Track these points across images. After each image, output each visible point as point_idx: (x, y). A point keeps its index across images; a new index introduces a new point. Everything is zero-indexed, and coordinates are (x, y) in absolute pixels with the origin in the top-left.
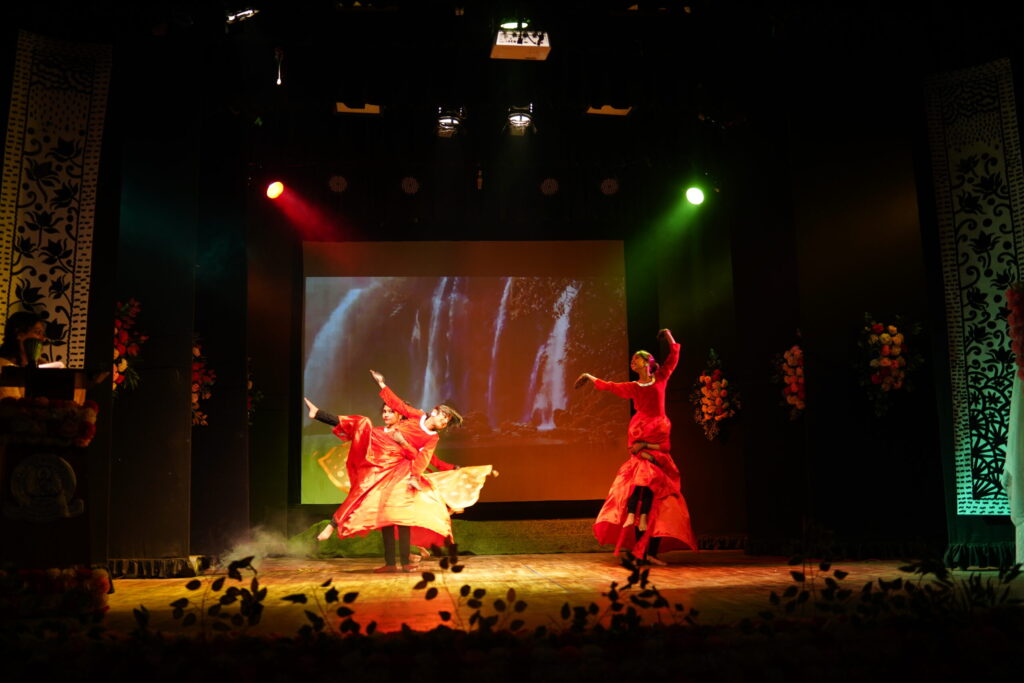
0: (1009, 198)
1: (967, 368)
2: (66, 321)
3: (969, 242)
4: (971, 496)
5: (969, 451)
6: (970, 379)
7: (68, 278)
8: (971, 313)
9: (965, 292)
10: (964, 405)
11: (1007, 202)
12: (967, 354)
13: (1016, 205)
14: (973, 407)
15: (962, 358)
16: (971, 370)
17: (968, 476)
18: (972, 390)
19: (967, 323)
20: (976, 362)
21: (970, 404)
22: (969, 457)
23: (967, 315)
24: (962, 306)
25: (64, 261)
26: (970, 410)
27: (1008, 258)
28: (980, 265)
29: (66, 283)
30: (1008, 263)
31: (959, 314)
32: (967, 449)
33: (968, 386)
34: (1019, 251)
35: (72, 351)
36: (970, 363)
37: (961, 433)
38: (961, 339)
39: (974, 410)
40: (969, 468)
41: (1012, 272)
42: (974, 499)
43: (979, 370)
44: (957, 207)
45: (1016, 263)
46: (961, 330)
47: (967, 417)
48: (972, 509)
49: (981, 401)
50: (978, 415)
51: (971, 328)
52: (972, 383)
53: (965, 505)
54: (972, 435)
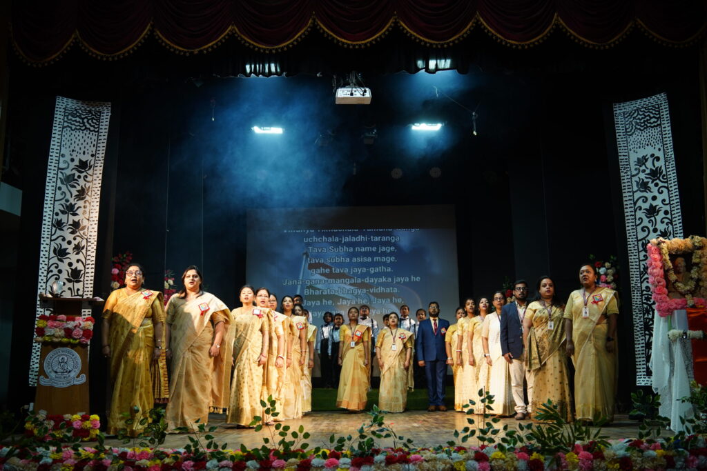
0: (667, 182)
1: (642, 291)
2: (83, 268)
3: (642, 211)
4: (645, 373)
5: (644, 345)
6: (644, 298)
7: (84, 243)
8: (644, 256)
9: (640, 243)
10: (640, 315)
11: (666, 185)
12: (642, 282)
13: (671, 187)
14: (646, 316)
15: (639, 285)
16: (645, 293)
17: (643, 361)
18: (645, 306)
19: (642, 263)
20: (647, 287)
21: (644, 315)
22: (644, 349)
23: (642, 258)
24: (639, 252)
25: (82, 232)
26: (644, 319)
27: (667, 221)
28: (649, 225)
29: (83, 245)
30: (667, 224)
31: (637, 257)
32: (643, 343)
33: (643, 303)
34: (673, 216)
35: (86, 286)
36: (644, 288)
37: (638, 333)
38: (638, 273)
39: (647, 319)
40: (644, 355)
41: (669, 230)
42: (647, 375)
43: (650, 293)
44: (635, 188)
45: (672, 224)
46: (638, 267)
47: (642, 323)
48: (646, 382)
49: (651, 313)
50: (649, 322)
51: (644, 265)
52: (645, 301)
53: (641, 379)
54: (646, 334)
